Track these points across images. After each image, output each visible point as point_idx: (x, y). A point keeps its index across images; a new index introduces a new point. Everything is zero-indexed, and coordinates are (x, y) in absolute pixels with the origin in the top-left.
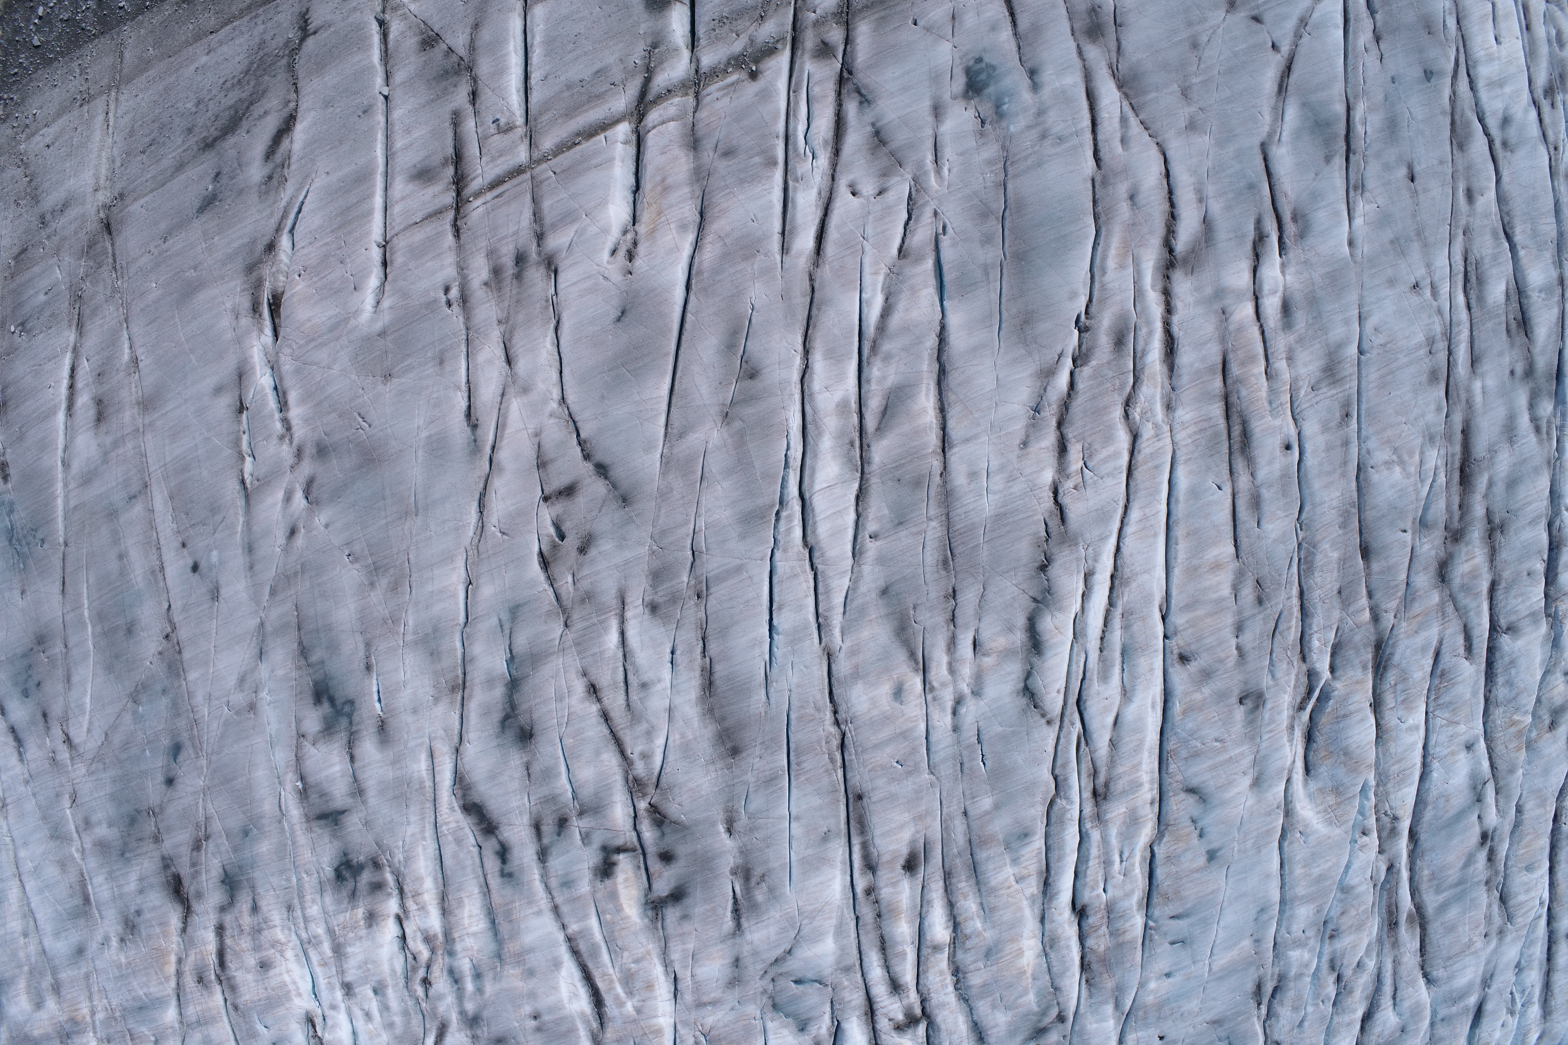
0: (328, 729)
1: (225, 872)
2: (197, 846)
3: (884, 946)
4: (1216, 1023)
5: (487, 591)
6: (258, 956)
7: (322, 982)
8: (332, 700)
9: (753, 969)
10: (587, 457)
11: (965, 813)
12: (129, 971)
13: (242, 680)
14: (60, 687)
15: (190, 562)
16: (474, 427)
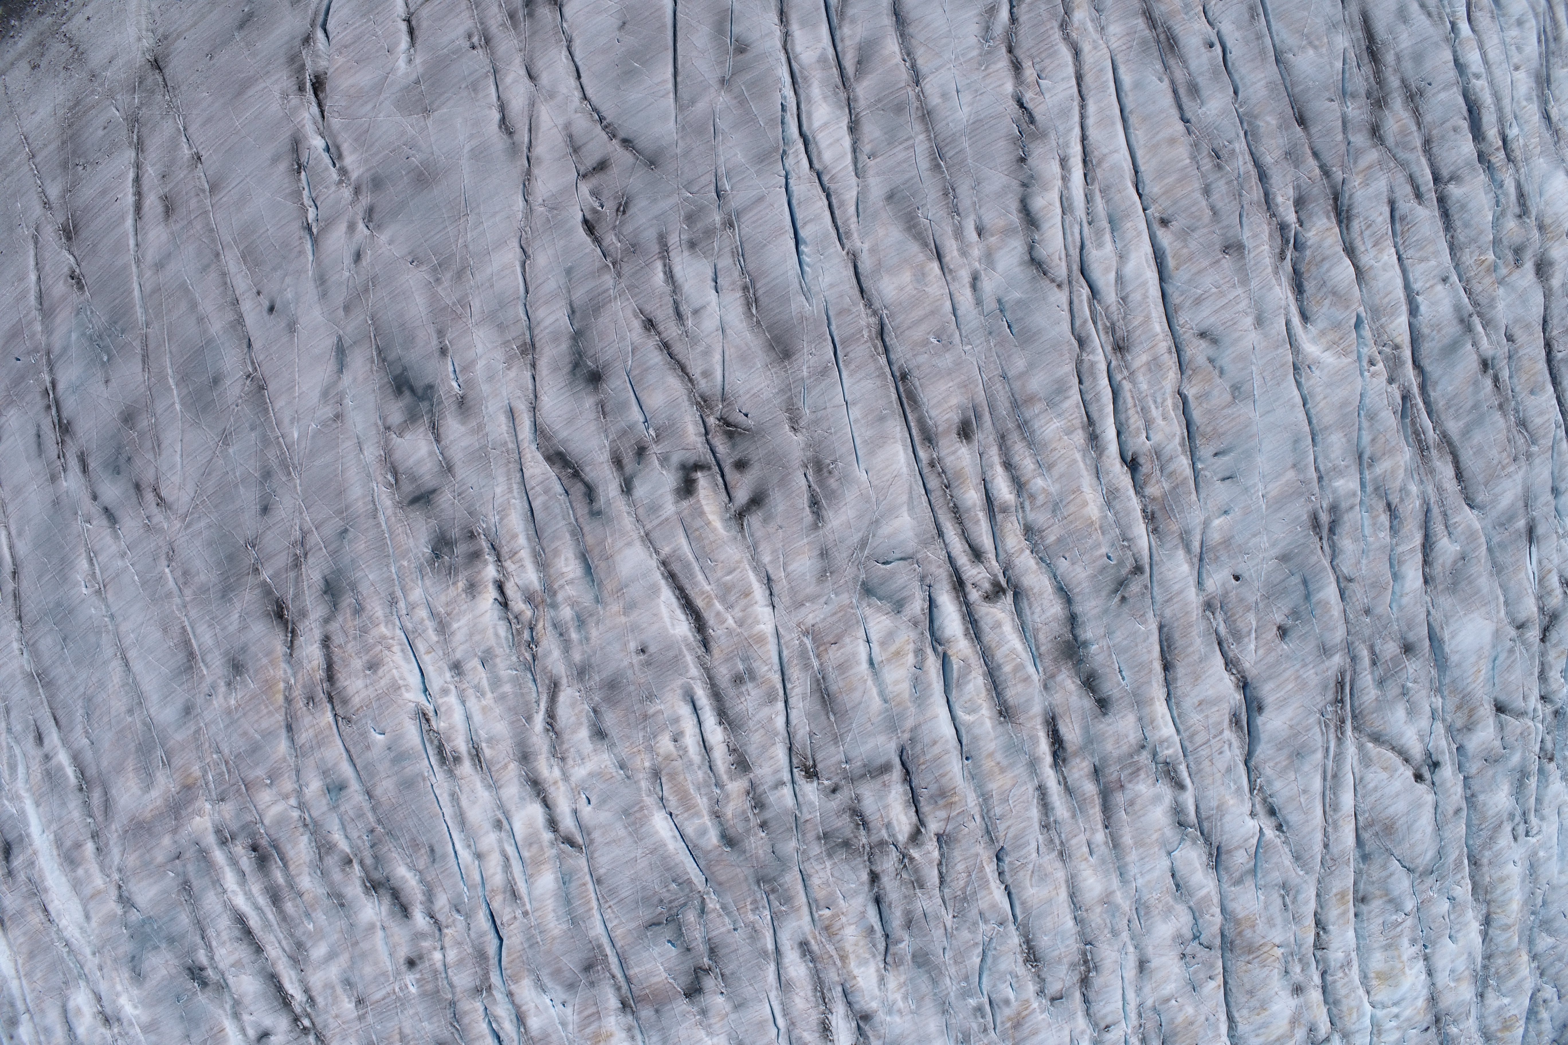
0: (412, 417)
1: (326, 581)
2: (297, 564)
3: (957, 513)
4: (1284, 558)
5: (542, 259)
6: (365, 658)
7: (430, 670)
8: (412, 390)
9: (840, 557)
10: (613, 136)
11: (1004, 377)
12: (239, 715)
13: (325, 394)
14: (150, 456)
15: (266, 304)
16: (510, 133)
